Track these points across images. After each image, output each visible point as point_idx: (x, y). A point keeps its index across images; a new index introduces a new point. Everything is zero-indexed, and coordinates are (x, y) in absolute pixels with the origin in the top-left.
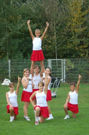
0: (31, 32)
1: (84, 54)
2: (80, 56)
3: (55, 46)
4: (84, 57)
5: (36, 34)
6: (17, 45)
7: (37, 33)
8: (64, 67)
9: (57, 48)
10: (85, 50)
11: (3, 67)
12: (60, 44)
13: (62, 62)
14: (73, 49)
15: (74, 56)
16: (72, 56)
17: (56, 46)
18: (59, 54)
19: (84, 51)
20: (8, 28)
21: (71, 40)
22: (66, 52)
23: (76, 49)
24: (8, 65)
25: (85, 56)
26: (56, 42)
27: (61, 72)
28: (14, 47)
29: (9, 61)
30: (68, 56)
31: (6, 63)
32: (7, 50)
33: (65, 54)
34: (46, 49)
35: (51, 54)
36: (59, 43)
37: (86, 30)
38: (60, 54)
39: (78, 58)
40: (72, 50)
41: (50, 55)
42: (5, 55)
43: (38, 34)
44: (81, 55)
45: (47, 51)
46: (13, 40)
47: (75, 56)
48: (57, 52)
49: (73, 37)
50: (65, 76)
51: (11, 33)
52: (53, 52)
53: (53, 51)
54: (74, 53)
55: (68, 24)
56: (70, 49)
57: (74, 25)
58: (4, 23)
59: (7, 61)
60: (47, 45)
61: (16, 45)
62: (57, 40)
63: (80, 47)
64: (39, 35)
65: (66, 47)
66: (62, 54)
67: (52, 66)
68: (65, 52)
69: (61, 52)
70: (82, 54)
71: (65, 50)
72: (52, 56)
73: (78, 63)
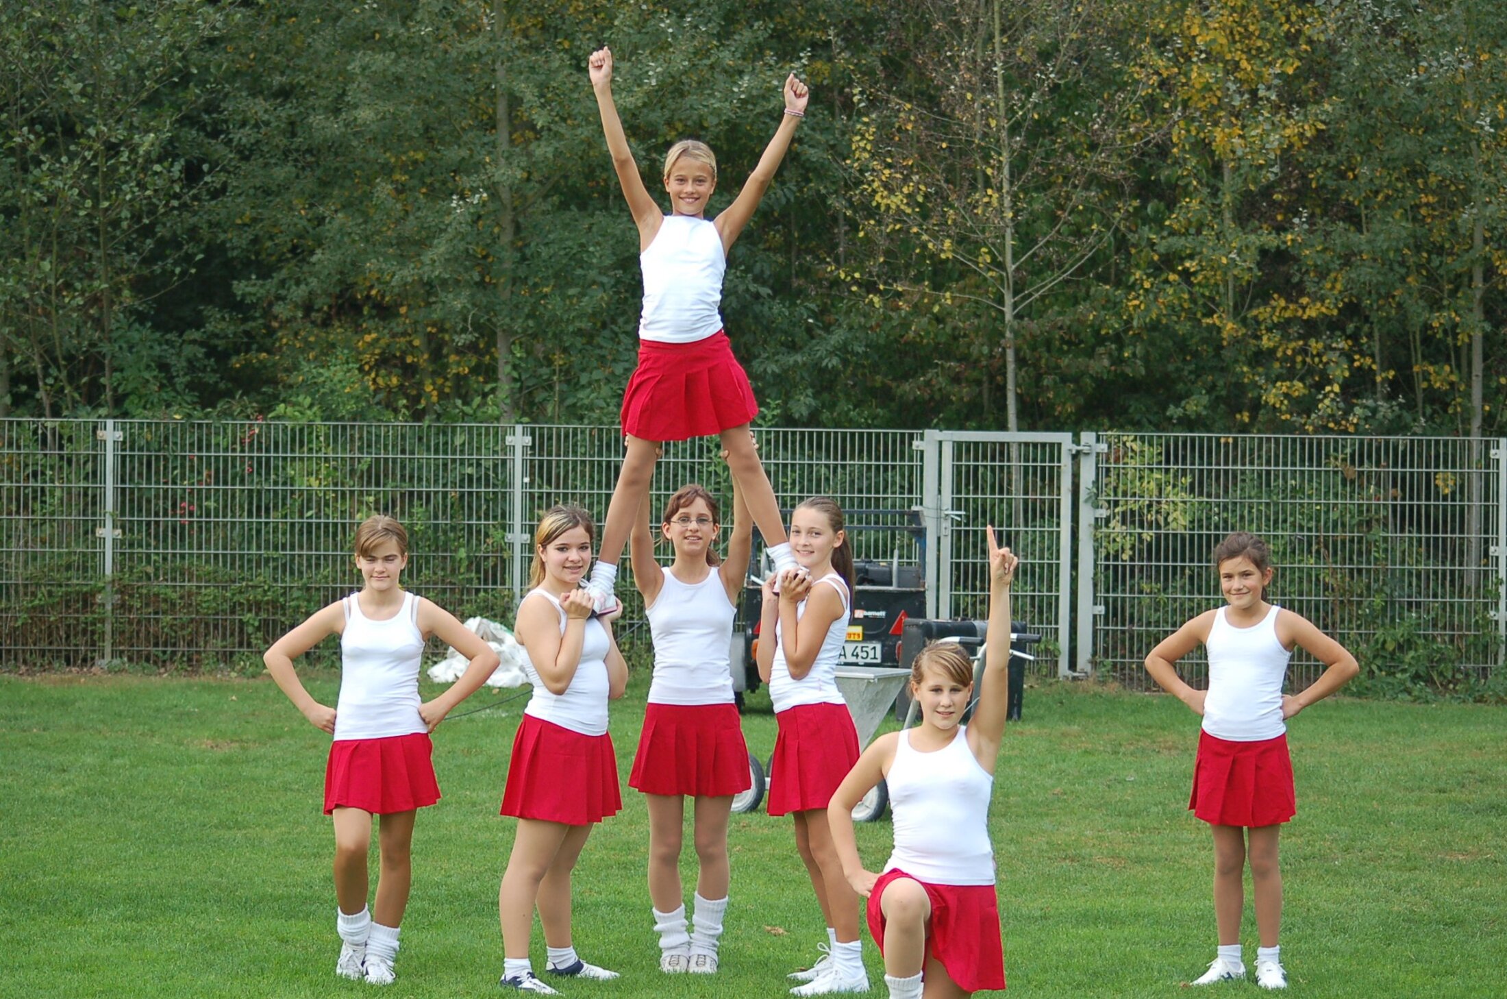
0: (623, 163)
1: (1299, 388)
2: (1256, 407)
3: (1000, 300)
4: (1300, 420)
5: (672, 187)
6: (603, 271)
7: (682, 180)
8: (1087, 515)
9: (1019, 317)
10: (1315, 345)
11: (453, 492)
12: (1052, 280)
13: (1066, 463)
14: (1183, 328)
15: (1195, 405)
16: (1178, 399)
17: (1009, 300)
18: (1039, 378)
19: (1304, 351)
20: (515, 101)
21: (1173, 233)
22: (1118, 361)
23: (1219, 330)
24: (506, 483)
25: (1306, 406)
26: (1015, 257)
27: (1054, 570)
28: (572, 291)
29: (519, 439)
30: (1136, 406)
31: (487, 458)
32: (503, 320)
33: (1099, 381)
34: (905, 325)
35: (956, 379)
36: (1039, 268)
37: (1324, 140)
38: (1047, 381)
39: (1244, 429)
40: (1182, 345)
41: (942, 381)
42: (475, 370)
43: (689, 187)
44: (1273, 396)
45: (912, 344)
46: (567, 216)
47: (1205, 400)
48: (1021, 361)
49: (1193, 205)
50: (1088, 609)
51: (543, 150)
52: (974, 351)
53: (979, 348)
54: (1198, 373)
55: (1139, 74)
56: (1154, 326)
57: (1207, 88)
58: (476, 44)
59: (499, 435)
60: (918, 280)
61: (593, 274)
62: (1026, 238)
63: (1261, 312)
64: (696, 197)
65: (1113, 305)
66: (1076, 380)
67: (957, 504)
68: (1101, 364)
69: (1064, 362)
70: (1283, 386)
71: (1101, 340)
72: (965, 392)
73: (1229, 480)
